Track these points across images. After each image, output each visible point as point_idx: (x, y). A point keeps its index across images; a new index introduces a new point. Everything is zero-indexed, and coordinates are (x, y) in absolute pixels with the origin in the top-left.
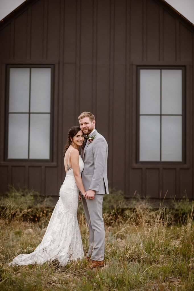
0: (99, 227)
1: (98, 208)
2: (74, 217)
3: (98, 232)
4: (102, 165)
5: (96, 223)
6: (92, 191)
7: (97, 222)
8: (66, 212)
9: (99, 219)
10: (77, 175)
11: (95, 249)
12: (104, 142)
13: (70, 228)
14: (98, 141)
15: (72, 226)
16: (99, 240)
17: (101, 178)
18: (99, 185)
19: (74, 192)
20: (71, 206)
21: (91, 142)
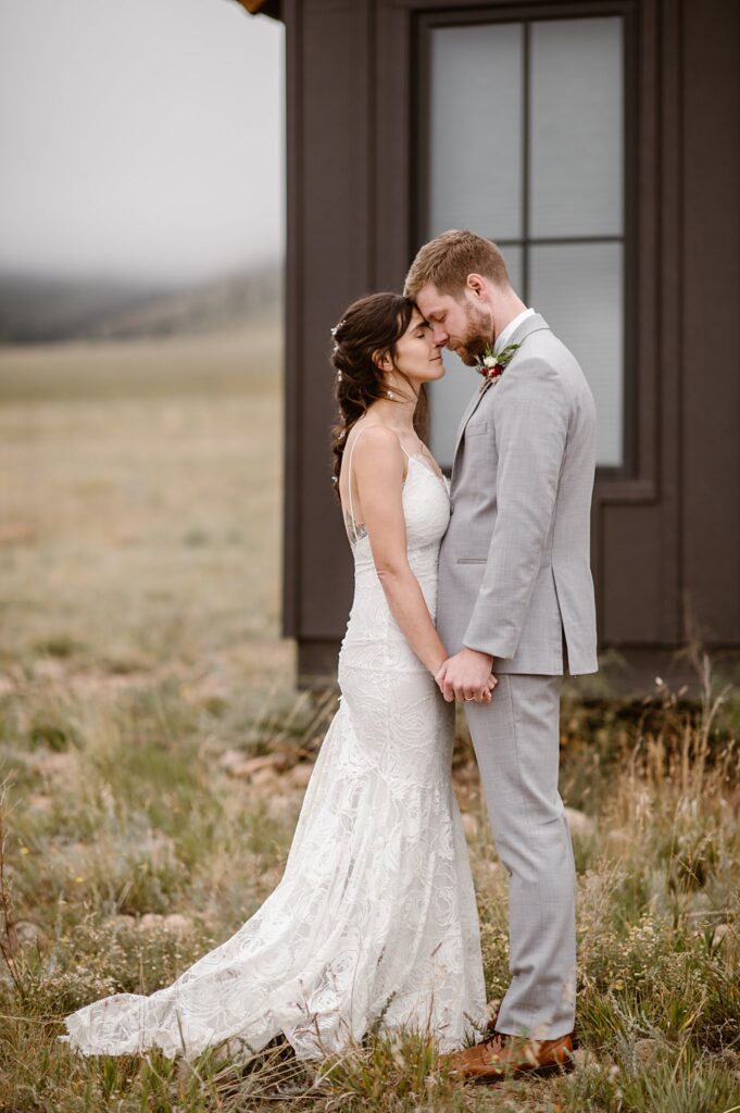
0: (534, 851)
1: (527, 749)
2: (415, 795)
3: (526, 884)
4: (528, 511)
5: (517, 832)
6: (475, 658)
7: (521, 822)
8: (370, 773)
9: (529, 806)
10: (393, 572)
11: (517, 972)
12: (551, 385)
13: (389, 858)
14: (516, 378)
15: (404, 844)
16: (531, 924)
17: (524, 585)
18: (510, 623)
19: (391, 657)
20: (387, 733)
21: (493, 380)
